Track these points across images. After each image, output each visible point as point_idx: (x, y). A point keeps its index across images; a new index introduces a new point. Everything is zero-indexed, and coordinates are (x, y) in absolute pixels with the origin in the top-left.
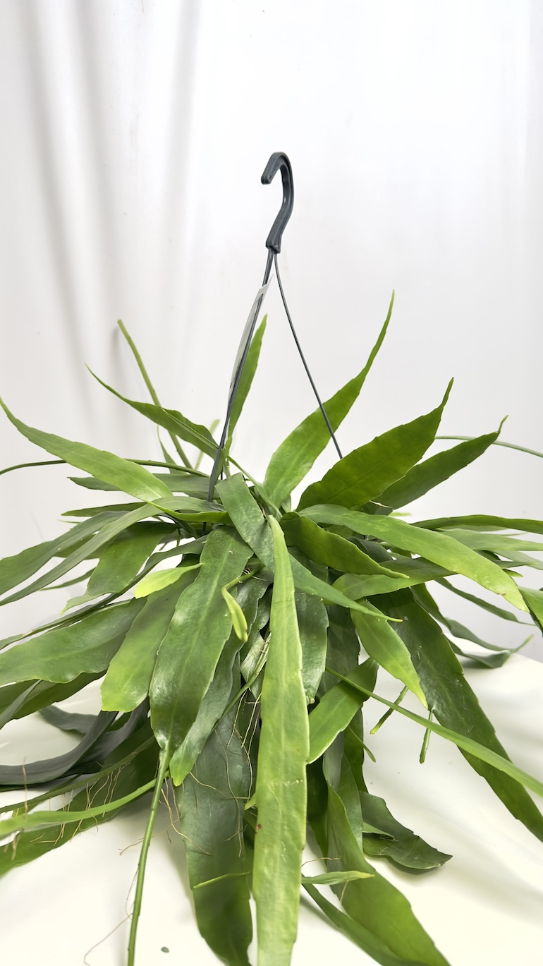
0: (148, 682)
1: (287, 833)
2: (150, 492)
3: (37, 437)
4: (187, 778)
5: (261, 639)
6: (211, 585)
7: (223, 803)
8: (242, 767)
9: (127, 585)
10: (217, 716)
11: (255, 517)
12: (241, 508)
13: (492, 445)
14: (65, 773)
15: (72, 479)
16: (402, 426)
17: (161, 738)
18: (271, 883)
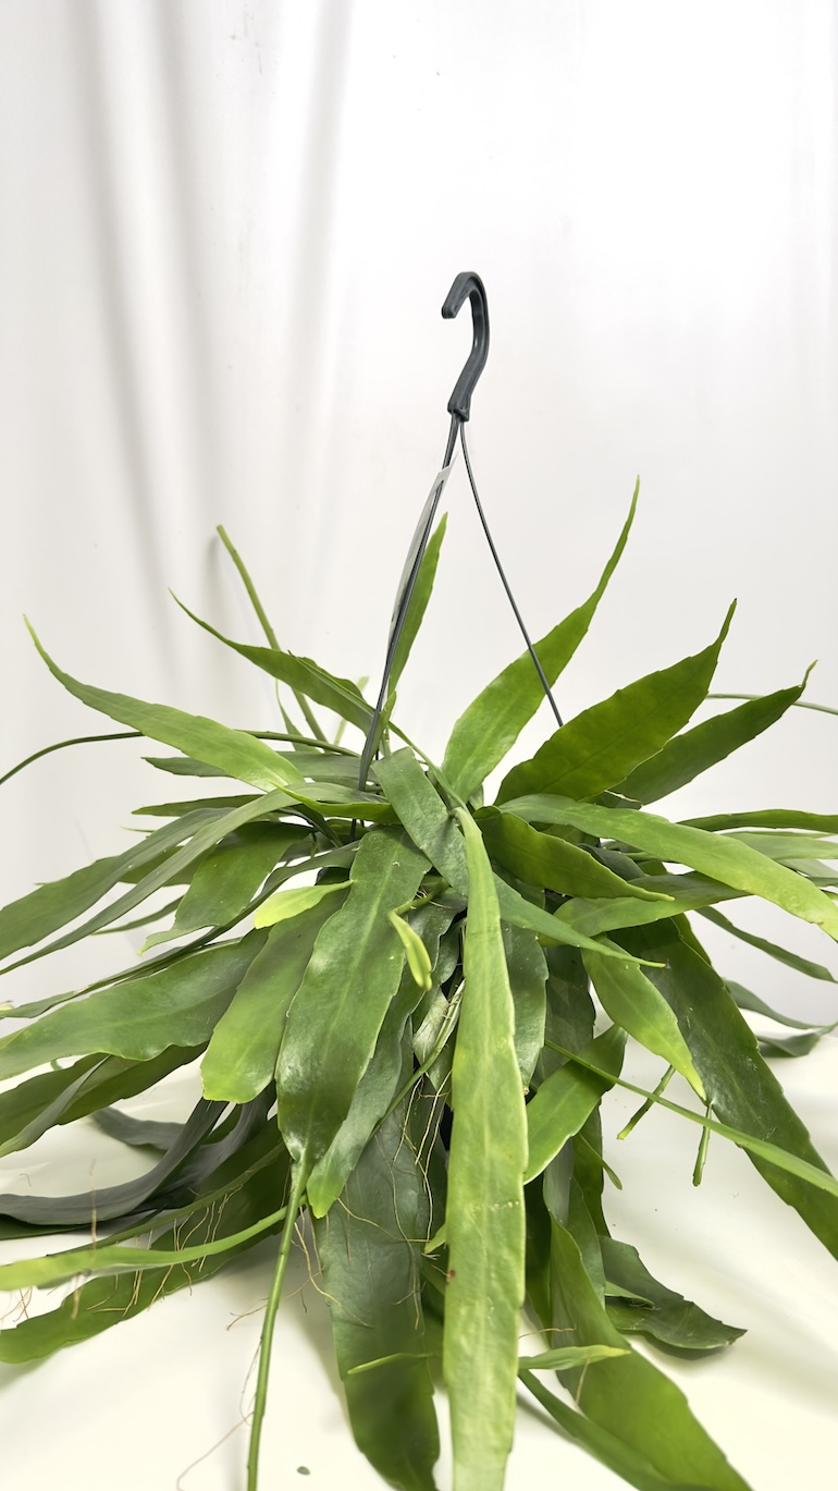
0: (273, 1058)
1: (495, 1284)
2: (271, 776)
3: (94, 698)
4: (334, 1209)
5: (442, 998)
6: (367, 912)
7: (388, 1248)
8: (416, 1194)
9: (237, 915)
10: (379, 1113)
11: (434, 812)
12: (412, 797)
13: (792, 707)
14: (138, 1207)
15: (148, 760)
16: (657, 673)
17: (294, 1144)
18: (471, 1360)
